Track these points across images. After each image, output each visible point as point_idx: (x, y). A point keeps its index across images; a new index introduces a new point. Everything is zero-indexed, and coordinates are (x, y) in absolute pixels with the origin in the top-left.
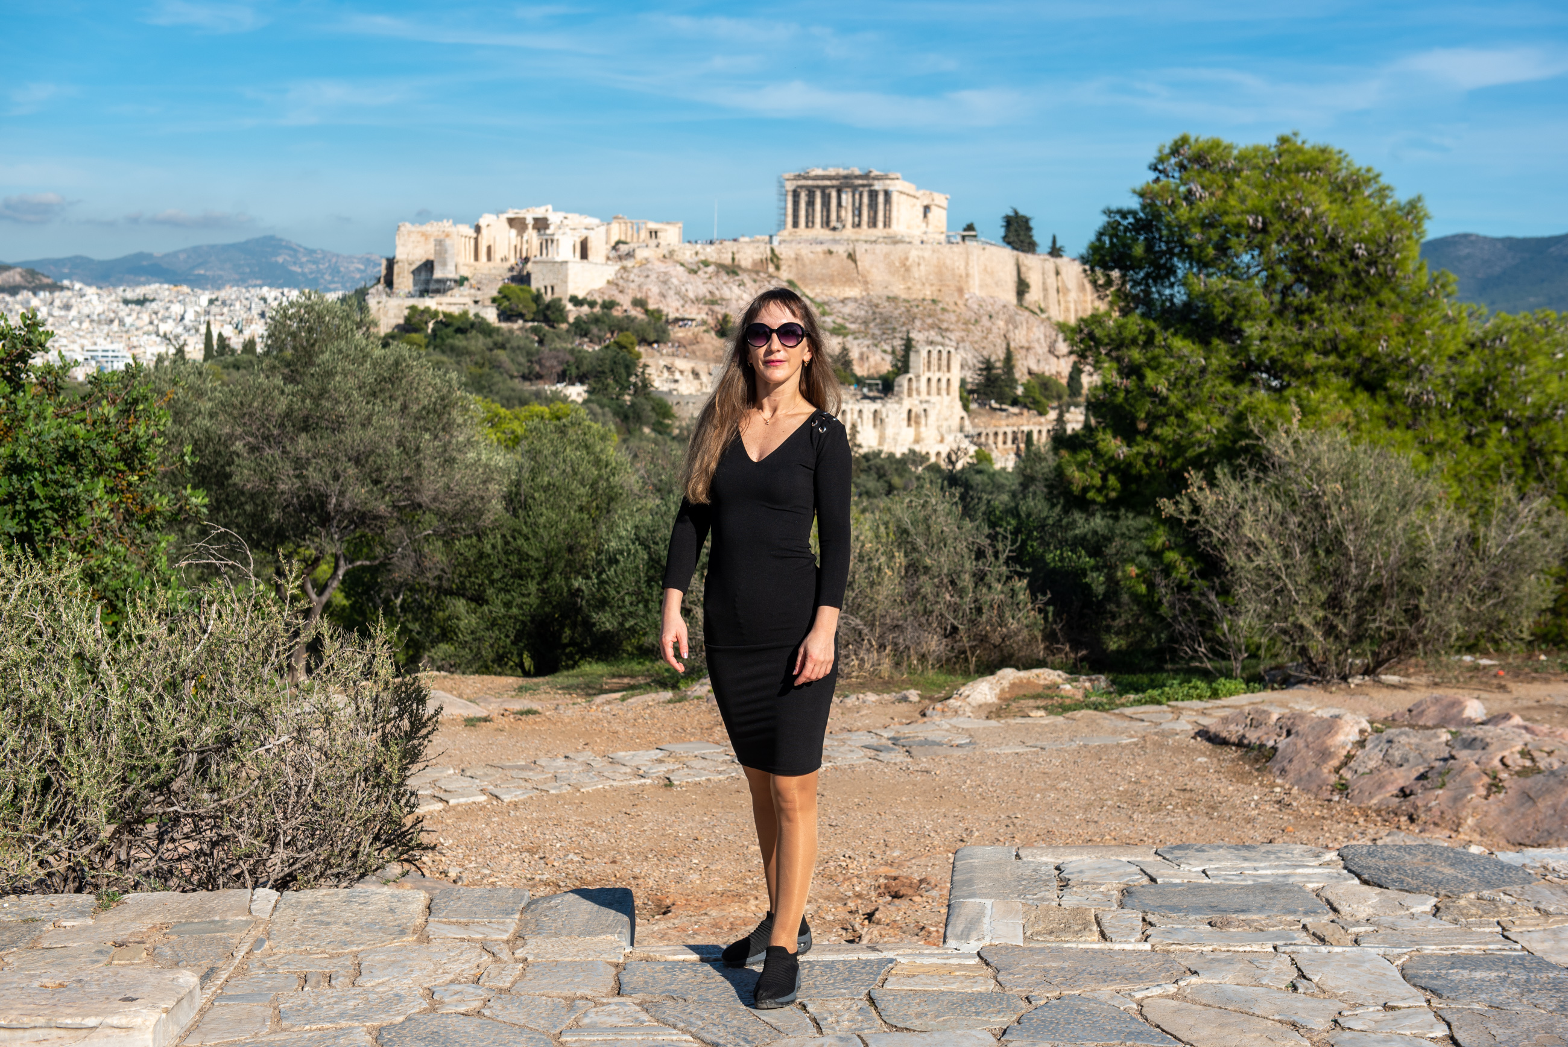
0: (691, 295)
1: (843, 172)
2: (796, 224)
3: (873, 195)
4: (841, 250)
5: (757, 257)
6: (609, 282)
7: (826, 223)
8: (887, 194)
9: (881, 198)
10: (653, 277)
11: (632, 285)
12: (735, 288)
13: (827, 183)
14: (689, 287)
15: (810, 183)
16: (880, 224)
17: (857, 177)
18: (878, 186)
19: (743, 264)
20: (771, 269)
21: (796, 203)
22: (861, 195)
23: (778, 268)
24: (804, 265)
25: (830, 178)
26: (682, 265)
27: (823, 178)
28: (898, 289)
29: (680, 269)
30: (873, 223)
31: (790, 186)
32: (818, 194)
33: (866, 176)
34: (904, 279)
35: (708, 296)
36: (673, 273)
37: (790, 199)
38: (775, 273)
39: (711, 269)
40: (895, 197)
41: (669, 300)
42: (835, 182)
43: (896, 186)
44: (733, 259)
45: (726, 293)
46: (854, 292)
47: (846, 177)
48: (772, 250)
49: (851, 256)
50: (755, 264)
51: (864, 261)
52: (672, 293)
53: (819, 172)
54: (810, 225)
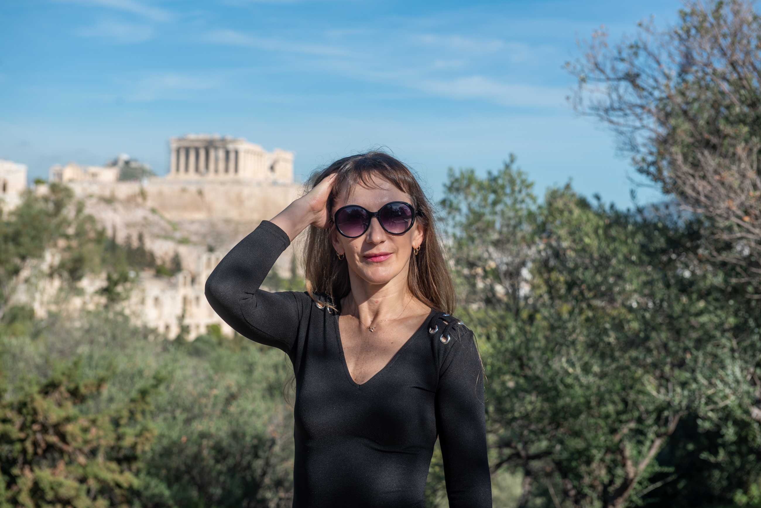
1: (209, 137)
2: (178, 169)
3: (227, 153)
4: (193, 189)
5: (131, 193)
7: (197, 170)
8: (237, 153)
9: (232, 156)
12: (110, 213)
13: (199, 144)
15: (187, 144)
16: (231, 172)
17: (217, 141)
18: (231, 147)
19: (121, 198)
21: (178, 157)
23: (145, 200)
25: (201, 141)
27: (196, 141)
30: (227, 170)
31: (174, 146)
32: (192, 151)
33: (223, 140)
34: (238, 207)
37: (174, 154)
38: (143, 203)
39: (94, 200)
40: (242, 156)
43: (243, 146)
47: (210, 141)
48: (141, 190)
49: (200, 193)
50: (129, 197)
51: (209, 195)
53: (193, 137)
54: (187, 169)
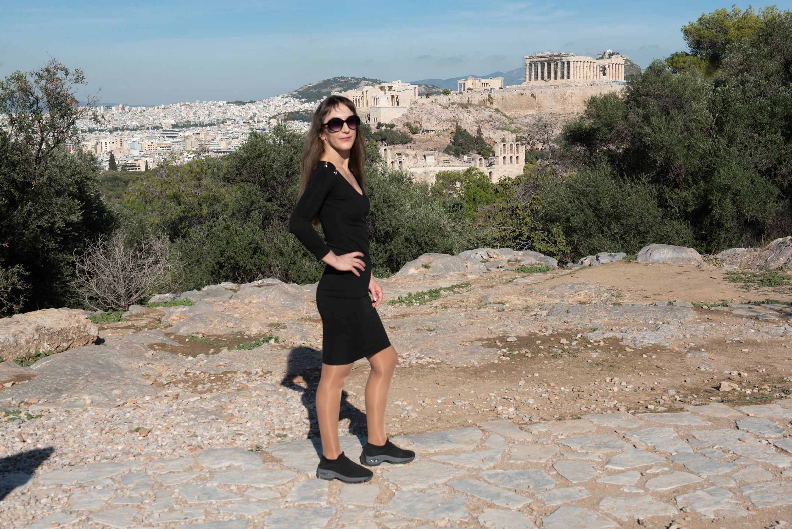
0: (444, 118)
1: (550, 54)
2: (530, 79)
3: (563, 63)
4: (528, 93)
5: (482, 99)
6: (403, 115)
7: (543, 78)
8: (569, 63)
9: (566, 65)
10: (425, 111)
11: (414, 116)
12: (465, 114)
13: (543, 59)
14: (443, 115)
15: (536, 60)
16: (565, 77)
17: (555, 56)
18: (564, 59)
19: (474, 102)
20: (488, 104)
21: (531, 69)
22: (557, 65)
23: (492, 103)
24: (506, 101)
25: (544, 57)
26: (441, 105)
27: (541, 57)
28: (558, 109)
29: (439, 107)
30: (562, 77)
31: (528, 61)
32: (539, 65)
33: (559, 55)
34: (562, 104)
35: (452, 118)
36: (435, 109)
37: (528, 67)
38: (490, 106)
39: (454, 106)
40: (571, 64)
41: (432, 121)
42: (546, 59)
43: (572, 59)
44: (468, 101)
45: (461, 116)
46: (533, 112)
47: (550, 56)
48: (489, 95)
49: (533, 95)
50: (480, 102)
51: (540, 97)
52: (433, 118)
53: (540, 54)
54: (536, 79)
